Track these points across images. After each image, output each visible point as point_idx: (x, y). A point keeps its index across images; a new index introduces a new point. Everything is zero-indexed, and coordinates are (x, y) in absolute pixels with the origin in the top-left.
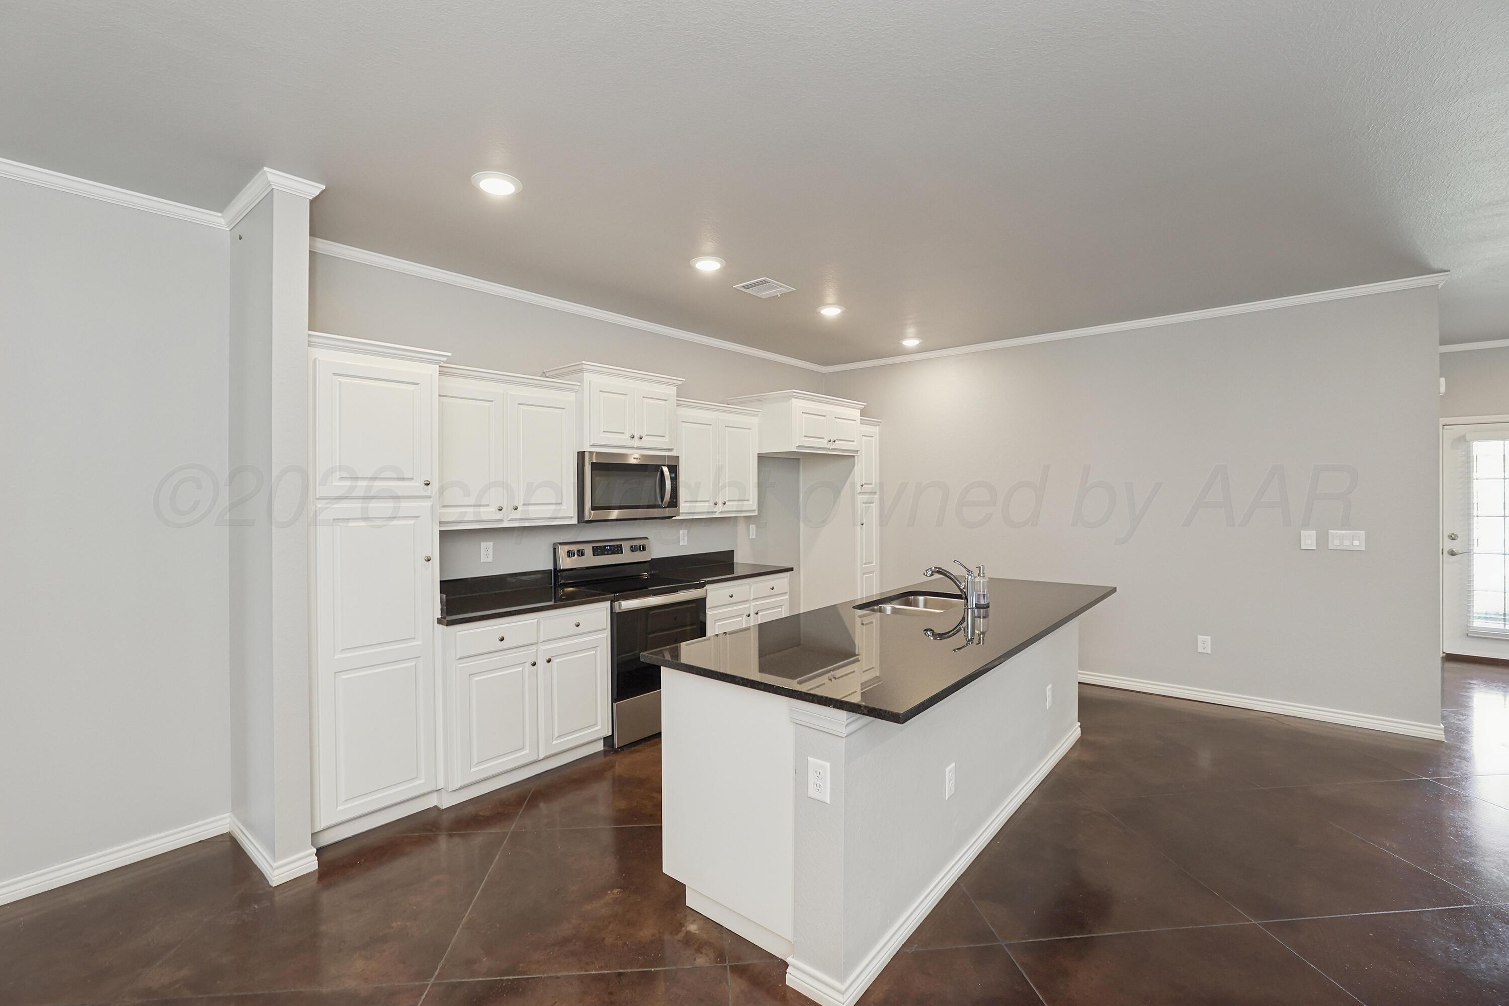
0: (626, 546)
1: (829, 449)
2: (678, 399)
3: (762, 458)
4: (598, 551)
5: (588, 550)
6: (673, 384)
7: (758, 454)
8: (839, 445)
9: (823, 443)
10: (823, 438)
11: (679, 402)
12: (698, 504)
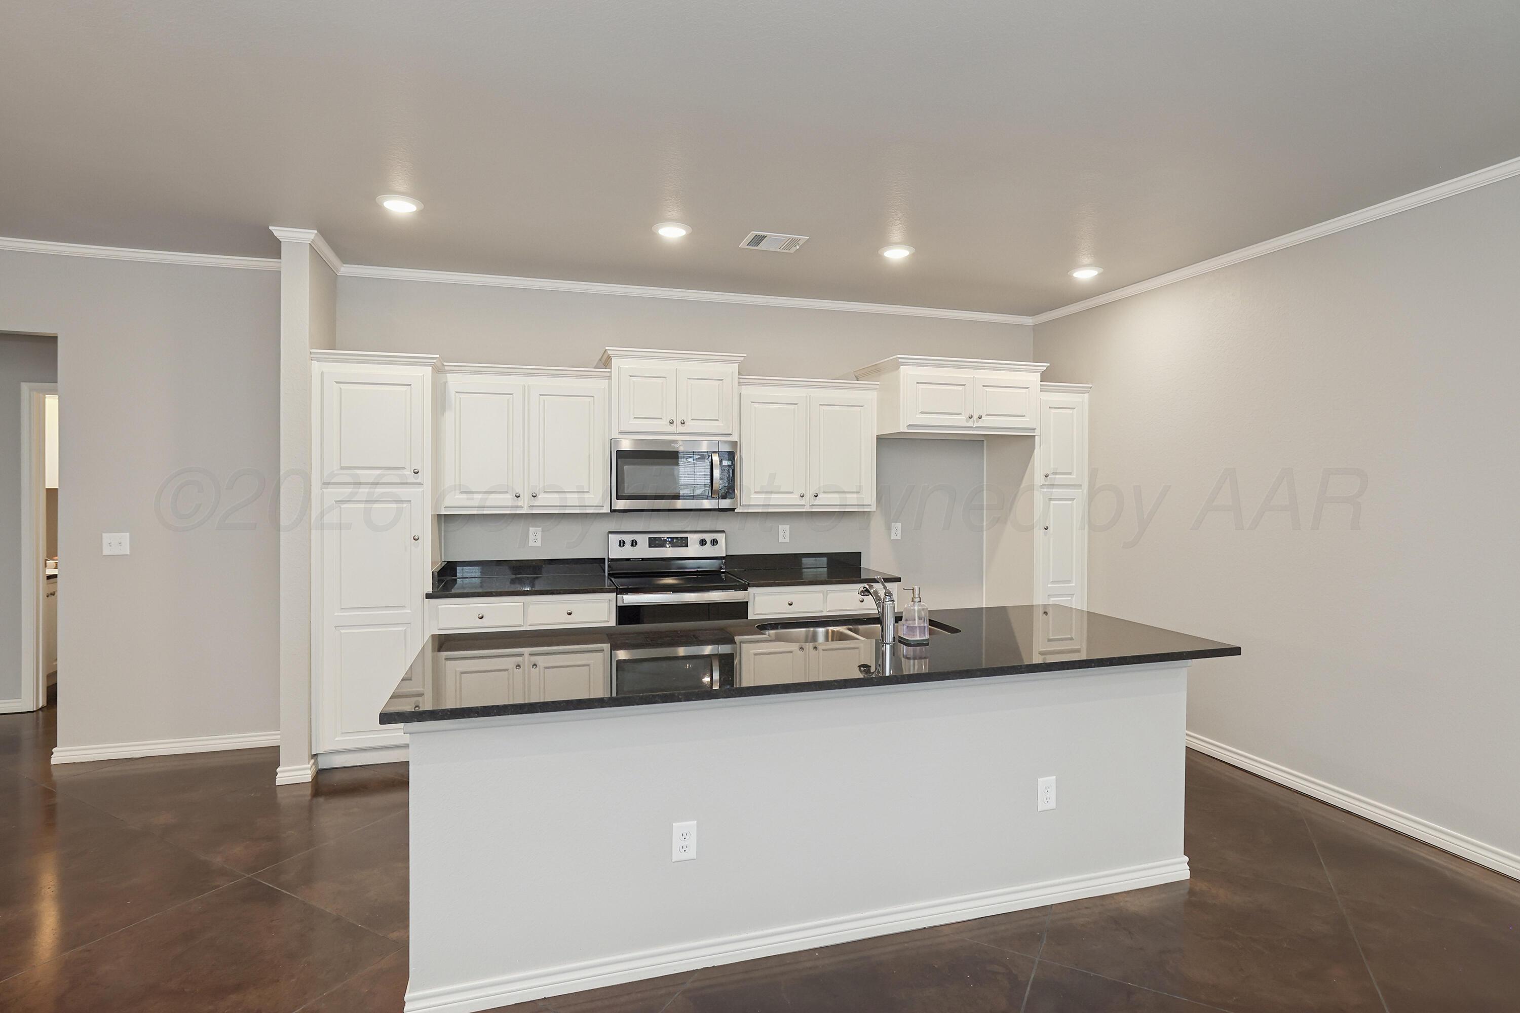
0: (693, 538)
1: (971, 427)
2: (740, 377)
3: (882, 441)
4: (653, 543)
5: (643, 540)
6: (733, 362)
7: (877, 435)
8: (987, 421)
9: (961, 420)
10: (961, 414)
11: (741, 380)
12: (773, 496)
